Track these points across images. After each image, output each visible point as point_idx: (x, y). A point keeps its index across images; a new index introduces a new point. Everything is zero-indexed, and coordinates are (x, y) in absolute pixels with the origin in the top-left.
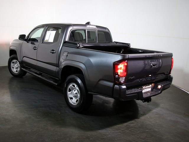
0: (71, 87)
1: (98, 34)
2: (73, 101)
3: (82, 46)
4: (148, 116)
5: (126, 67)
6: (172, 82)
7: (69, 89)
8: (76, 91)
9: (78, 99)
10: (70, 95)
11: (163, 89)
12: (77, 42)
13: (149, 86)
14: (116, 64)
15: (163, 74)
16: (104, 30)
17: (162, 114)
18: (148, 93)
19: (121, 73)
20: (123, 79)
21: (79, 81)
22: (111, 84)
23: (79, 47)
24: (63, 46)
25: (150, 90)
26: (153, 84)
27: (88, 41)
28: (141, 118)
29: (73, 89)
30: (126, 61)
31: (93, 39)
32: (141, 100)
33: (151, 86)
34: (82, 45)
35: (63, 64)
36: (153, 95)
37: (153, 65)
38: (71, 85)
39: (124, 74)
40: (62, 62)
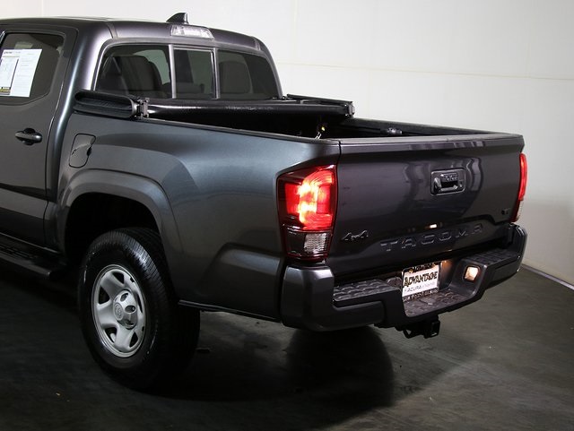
0: (108, 281)
1: (220, 65)
2: (120, 342)
3: (151, 112)
4: (428, 393)
5: (333, 190)
6: (521, 254)
7: (102, 290)
8: (130, 300)
9: (138, 329)
10: (104, 314)
11: (487, 281)
12: (128, 96)
13: (429, 271)
14: (289, 180)
15: (483, 222)
16: (247, 47)
17: (485, 386)
18: (425, 300)
19: (309, 216)
20: (319, 240)
21: (143, 257)
22: (270, 264)
23: (139, 112)
24: (71, 111)
25: (435, 286)
26: (444, 263)
27: (177, 92)
28: (403, 401)
29: (116, 290)
30: (332, 166)
31: (202, 86)
32: (399, 330)
33: (436, 269)
34: (150, 108)
35: (73, 185)
36: (444, 305)
37: (445, 184)
38: (108, 275)
39: (323, 219)
40: (70, 178)
